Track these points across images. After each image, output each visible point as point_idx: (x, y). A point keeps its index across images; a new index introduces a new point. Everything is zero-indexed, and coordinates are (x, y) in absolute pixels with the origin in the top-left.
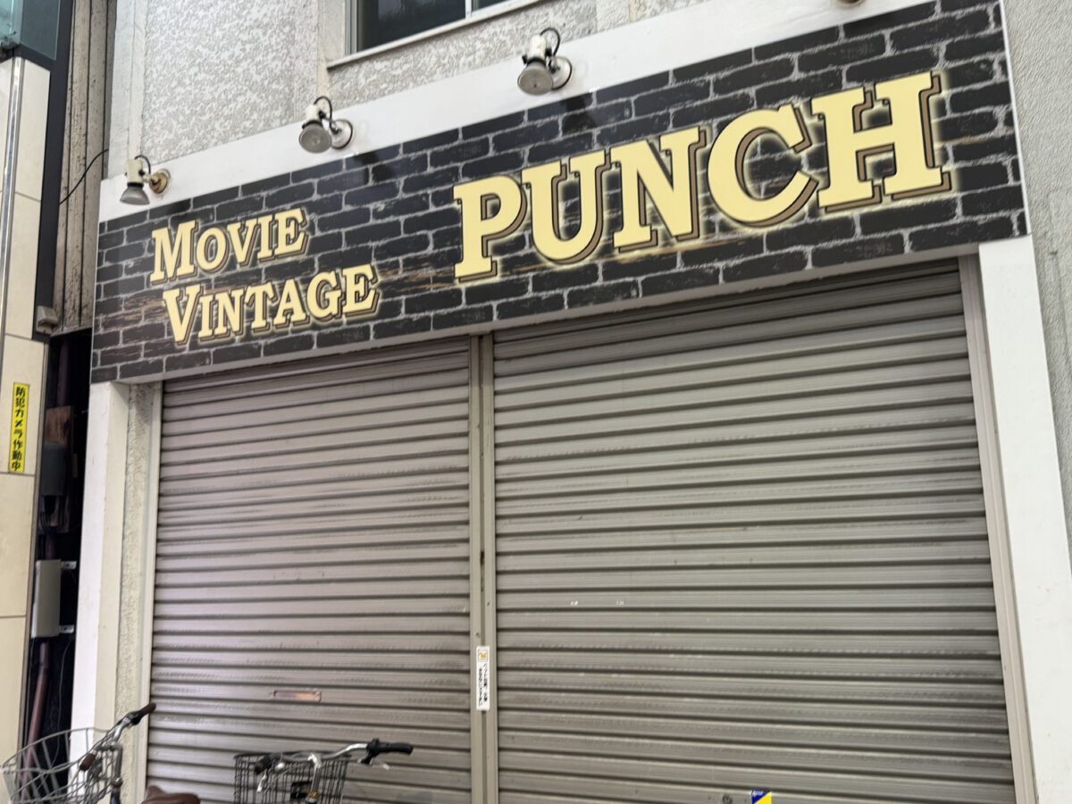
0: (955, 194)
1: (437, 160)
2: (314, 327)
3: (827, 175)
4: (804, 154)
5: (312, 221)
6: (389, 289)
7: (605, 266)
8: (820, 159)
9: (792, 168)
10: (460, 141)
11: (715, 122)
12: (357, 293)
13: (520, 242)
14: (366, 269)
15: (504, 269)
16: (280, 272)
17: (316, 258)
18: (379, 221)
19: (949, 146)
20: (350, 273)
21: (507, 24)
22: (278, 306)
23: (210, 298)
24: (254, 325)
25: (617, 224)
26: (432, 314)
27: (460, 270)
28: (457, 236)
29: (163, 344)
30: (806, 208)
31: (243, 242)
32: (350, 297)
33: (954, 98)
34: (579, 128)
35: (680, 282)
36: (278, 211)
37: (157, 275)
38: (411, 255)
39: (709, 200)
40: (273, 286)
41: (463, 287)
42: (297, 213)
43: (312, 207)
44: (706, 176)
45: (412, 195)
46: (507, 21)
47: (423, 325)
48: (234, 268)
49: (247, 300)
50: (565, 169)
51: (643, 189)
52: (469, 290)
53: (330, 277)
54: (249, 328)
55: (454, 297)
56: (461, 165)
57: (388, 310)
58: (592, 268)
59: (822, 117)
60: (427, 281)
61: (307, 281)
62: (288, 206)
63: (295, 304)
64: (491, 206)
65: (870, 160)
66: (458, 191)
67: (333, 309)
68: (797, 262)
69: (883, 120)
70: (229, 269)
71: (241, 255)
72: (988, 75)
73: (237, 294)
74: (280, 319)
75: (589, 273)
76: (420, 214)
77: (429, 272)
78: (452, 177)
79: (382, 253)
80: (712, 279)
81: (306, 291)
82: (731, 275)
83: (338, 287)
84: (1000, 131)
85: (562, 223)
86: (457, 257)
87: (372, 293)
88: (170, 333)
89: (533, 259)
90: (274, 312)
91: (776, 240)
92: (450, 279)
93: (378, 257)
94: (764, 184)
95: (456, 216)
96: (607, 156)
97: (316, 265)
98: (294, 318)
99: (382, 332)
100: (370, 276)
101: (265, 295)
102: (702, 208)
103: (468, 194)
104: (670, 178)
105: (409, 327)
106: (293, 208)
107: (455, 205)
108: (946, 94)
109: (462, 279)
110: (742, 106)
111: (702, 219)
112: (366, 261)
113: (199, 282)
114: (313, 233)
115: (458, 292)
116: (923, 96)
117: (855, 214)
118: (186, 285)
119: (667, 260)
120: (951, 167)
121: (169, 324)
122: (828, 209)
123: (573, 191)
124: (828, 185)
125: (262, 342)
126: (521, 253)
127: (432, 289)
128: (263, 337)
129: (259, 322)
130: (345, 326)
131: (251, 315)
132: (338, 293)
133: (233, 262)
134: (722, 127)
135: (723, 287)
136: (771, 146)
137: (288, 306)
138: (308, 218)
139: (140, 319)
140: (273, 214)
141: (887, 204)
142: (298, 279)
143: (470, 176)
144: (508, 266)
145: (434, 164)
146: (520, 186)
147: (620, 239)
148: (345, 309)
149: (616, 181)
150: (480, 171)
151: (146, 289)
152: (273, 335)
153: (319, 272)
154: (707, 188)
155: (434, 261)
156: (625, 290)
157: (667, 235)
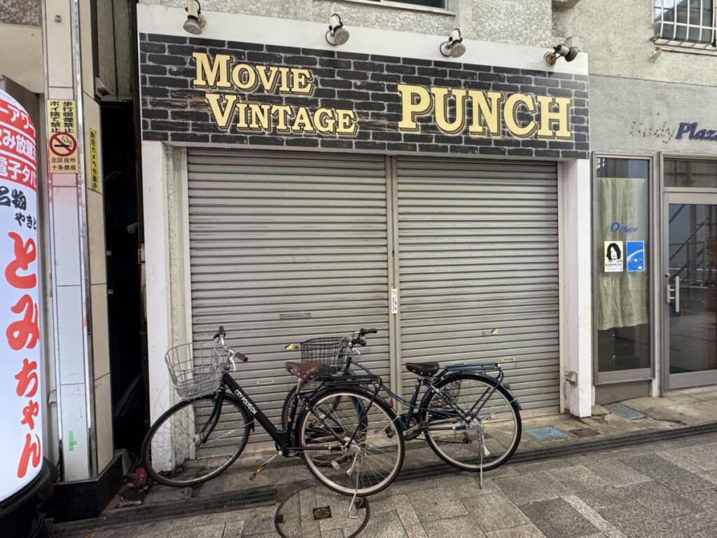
0: (573, 141)
1: (389, 69)
2: (319, 136)
3: (540, 124)
4: (534, 115)
5: (316, 79)
6: (363, 125)
7: (465, 138)
8: (539, 118)
9: (530, 119)
10: (401, 64)
11: (507, 93)
12: (345, 123)
13: (429, 119)
14: (350, 112)
15: (422, 129)
16: (296, 102)
17: (319, 99)
18: (357, 90)
19: (573, 125)
20: (341, 112)
21: (412, 15)
22: (295, 120)
23: (246, 106)
24: (278, 127)
25: (470, 122)
26: (386, 142)
27: (401, 124)
28: (400, 108)
29: (208, 126)
30: (534, 135)
31: (268, 79)
32: (341, 125)
33: (576, 109)
34: (456, 77)
35: (493, 151)
36: (293, 68)
37: (199, 81)
38: (375, 111)
39: (504, 122)
40: (291, 108)
41: (402, 133)
42: (306, 72)
43: (316, 72)
44: (503, 113)
45: (376, 82)
46: (412, 14)
47: (382, 146)
48: (263, 92)
49: (273, 112)
50: (450, 92)
51: (480, 111)
52: (405, 135)
53: (329, 112)
54: (275, 128)
55: (398, 137)
56: (402, 75)
57: (363, 135)
58: (460, 138)
59: (540, 103)
60: (384, 126)
61: (314, 111)
62: (300, 66)
63: (306, 120)
64: (416, 100)
65: (553, 123)
66: (400, 87)
67: (330, 128)
68: (530, 153)
69: (556, 110)
70: (258, 91)
71: (267, 86)
72: (584, 105)
73: (266, 107)
74: (296, 127)
75: (458, 140)
76: (380, 93)
77: (385, 122)
78: (397, 79)
79: (359, 106)
80: (503, 153)
81: (313, 116)
82: (510, 153)
83: (333, 118)
84: (585, 124)
85: (448, 116)
86: (399, 118)
87: (353, 125)
88: (214, 119)
89: (435, 128)
90: (292, 123)
91: (525, 143)
92: (396, 127)
93: (357, 108)
94: (522, 122)
95: (399, 99)
96: (467, 93)
97: (319, 103)
98: (305, 129)
99: (359, 145)
100: (352, 117)
101: (286, 112)
102: (501, 125)
103: (406, 90)
104: (490, 109)
105: (374, 146)
106: (303, 68)
107: (398, 93)
108: (574, 107)
109: (402, 129)
110: (515, 90)
111: (501, 129)
112: (350, 108)
113: (236, 94)
114: (317, 86)
115: (400, 135)
116: (568, 106)
117: (547, 140)
118: (225, 94)
119: (488, 142)
120: (573, 132)
121: (213, 114)
122: (541, 137)
123: (453, 103)
124: (540, 129)
125: (285, 138)
126: (430, 124)
127: (386, 130)
128: (285, 135)
129: (281, 126)
130: (338, 139)
131: (276, 122)
132: (334, 121)
133: (261, 89)
134: (509, 95)
135: (507, 157)
136: (524, 108)
137: (301, 121)
138: (313, 76)
139: (186, 106)
140: (290, 68)
141: (556, 140)
142: (307, 108)
143: (406, 82)
144: (424, 128)
145: (388, 70)
146: (430, 94)
147: (471, 129)
148: (338, 130)
149: (470, 104)
150: (411, 81)
151: (189, 88)
152: (291, 135)
153: (321, 107)
154: (503, 118)
155: (388, 117)
156: (473, 150)
157: (489, 132)
